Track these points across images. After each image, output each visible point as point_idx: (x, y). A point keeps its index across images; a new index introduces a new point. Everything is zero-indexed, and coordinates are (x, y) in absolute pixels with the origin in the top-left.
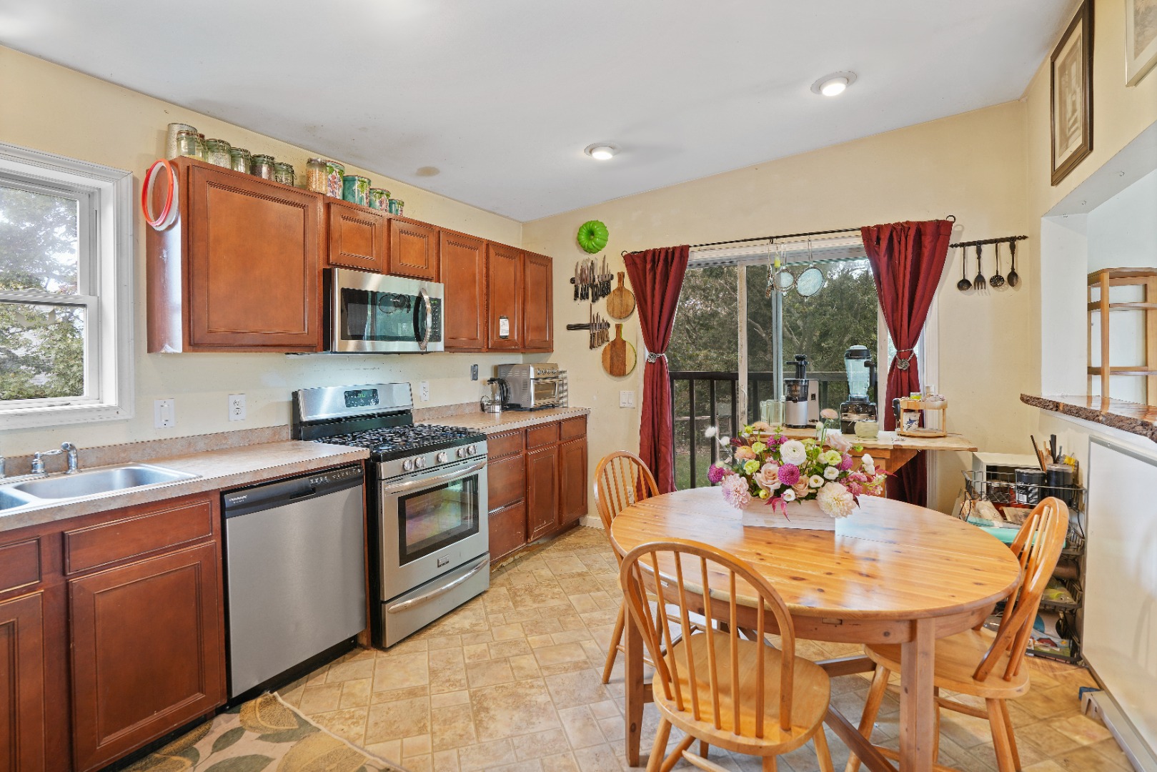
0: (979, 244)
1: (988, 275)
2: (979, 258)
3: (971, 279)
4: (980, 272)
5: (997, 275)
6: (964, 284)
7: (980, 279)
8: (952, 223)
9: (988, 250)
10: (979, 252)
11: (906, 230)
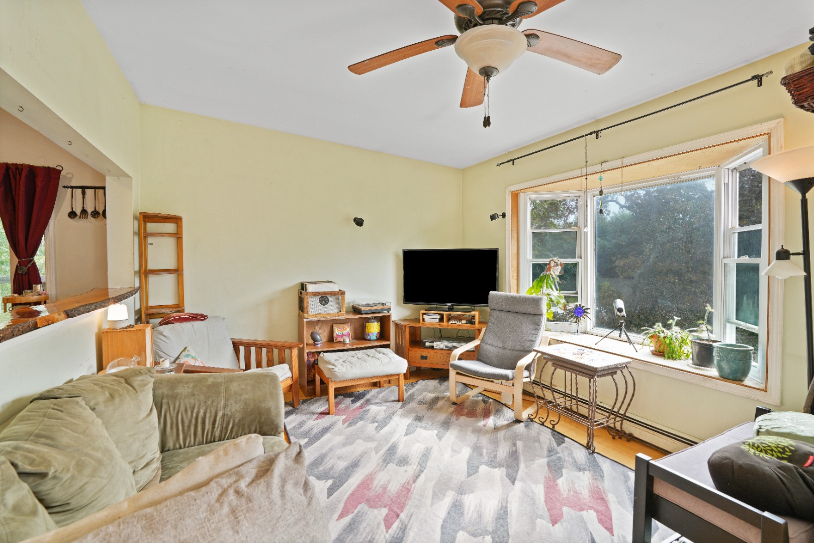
0: (83, 188)
1: (90, 209)
2: (84, 198)
3: (78, 211)
4: (83, 207)
5: (95, 211)
6: (72, 214)
7: (84, 211)
8: (61, 171)
9: (89, 193)
10: (84, 193)
11: (20, 170)
